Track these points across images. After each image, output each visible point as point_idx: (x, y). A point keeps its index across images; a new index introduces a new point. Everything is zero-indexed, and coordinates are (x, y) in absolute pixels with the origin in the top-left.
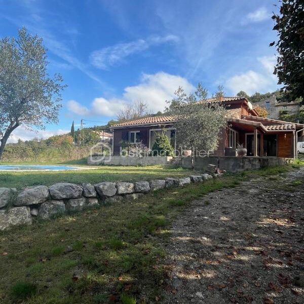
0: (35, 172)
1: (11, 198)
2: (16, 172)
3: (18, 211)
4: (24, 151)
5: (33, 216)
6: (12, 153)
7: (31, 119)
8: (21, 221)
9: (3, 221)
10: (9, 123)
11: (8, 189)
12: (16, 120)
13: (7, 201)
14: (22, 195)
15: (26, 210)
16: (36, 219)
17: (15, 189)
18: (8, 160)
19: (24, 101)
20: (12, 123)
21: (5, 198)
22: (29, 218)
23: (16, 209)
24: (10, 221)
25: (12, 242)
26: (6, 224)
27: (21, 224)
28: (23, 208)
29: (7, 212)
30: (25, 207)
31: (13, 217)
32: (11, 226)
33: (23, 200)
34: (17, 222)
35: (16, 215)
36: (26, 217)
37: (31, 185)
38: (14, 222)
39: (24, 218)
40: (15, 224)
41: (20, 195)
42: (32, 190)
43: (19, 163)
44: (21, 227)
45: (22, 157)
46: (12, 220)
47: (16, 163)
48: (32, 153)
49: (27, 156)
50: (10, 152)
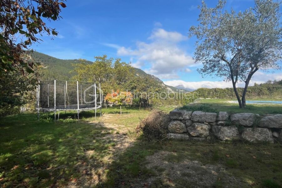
0: (272, 105)
1: (256, 121)
2: (256, 105)
3: (262, 131)
4: (261, 91)
5: (274, 137)
6: (251, 92)
7: (267, 63)
8: (264, 139)
9: (251, 136)
10: (251, 68)
11: (253, 114)
12: (256, 66)
13: (253, 122)
14: (264, 120)
15: (268, 131)
16: (278, 140)
17: (258, 115)
18: (248, 98)
19: (261, 50)
20: (252, 69)
21: (251, 120)
22: (271, 138)
23: (260, 129)
24: (255, 137)
25: (259, 152)
26: (253, 138)
27: (264, 140)
28: (265, 129)
29: (253, 130)
30: (268, 129)
31: (258, 135)
32: (257, 140)
33: (266, 124)
34: (261, 139)
35: (260, 133)
36: (268, 137)
37: (271, 113)
38: (258, 138)
39: (267, 137)
40: (260, 140)
41: (262, 120)
42: (272, 117)
43: (257, 99)
44: (265, 143)
45: (259, 95)
46: (257, 136)
47: (255, 99)
48: (268, 92)
49: (263, 94)
50: (249, 92)
